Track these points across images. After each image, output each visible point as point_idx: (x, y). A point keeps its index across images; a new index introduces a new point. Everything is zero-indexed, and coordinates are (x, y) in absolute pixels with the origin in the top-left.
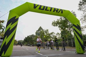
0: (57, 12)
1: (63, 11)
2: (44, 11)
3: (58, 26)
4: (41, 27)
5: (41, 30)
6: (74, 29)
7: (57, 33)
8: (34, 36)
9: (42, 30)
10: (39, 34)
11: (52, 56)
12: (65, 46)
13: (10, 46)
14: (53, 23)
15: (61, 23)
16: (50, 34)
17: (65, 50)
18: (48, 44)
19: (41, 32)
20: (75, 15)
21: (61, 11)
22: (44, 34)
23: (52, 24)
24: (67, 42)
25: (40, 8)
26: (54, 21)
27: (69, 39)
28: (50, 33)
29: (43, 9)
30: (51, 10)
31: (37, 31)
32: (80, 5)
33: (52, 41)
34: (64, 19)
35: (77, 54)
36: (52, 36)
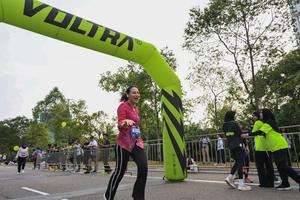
1: (134, 43)
4: (56, 90)
5: (58, 102)
6: (164, 106)
8: (27, 125)
9: (63, 101)
10: (46, 117)
14: (104, 79)
15: (129, 82)
19: (57, 108)
21: (127, 42)
22: (66, 115)
23: (101, 82)
25: (50, 20)
26: (109, 73)
28: (90, 114)
31: (42, 102)
32: (188, 32)
34: (141, 71)
35: (167, 182)
36: (98, 126)
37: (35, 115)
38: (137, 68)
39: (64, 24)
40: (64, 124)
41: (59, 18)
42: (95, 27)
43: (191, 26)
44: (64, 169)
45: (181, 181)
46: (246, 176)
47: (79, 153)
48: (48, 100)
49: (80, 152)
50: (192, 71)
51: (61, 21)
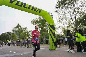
1: (41, 10)
4: (19, 24)
5: (19, 28)
6: (49, 29)
8: (11, 34)
9: (21, 27)
10: (16, 32)
16: (28, 32)
19: (19, 29)
20: (52, 16)
21: (39, 10)
22: (22, 31)
23: (31, 22)
24: (44, 40)
26: (34, 19)
31: (15, 28)
33: (30, 39)
34: (43, 19)
35: (50, 50)
36: (31, 34)
37: (13, 31)
39: (21, 6)
40: (21, 34)
41: (20, 4)
42: (30, 6)
43: (57, 5)
44: (21, 47)
45: (54, 50)
46: (73, 49)
48: (17, 27)
49: (26, 42)
50: (58, 19)
51: (20, 5)
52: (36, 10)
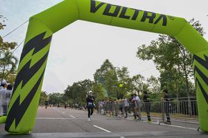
0: (151, 21)
1: (168, 19)
2: (117, 19)
3: (154, 58)
4: (107, 61)
5: (109, 69)
6: (196, 69)
7: (149, 78)
8: (91, 85)
9: (112, 68)
10: (102, 80)
11: (136, 136)
12: (171, 111)
13: (29, 107)
14: (140, 51)
15: (160, 52)
16: (130, 80)
17: (169, 121)
18: (127, 104)
19: (108, 74)
20: (200, 30)
22: (115, 78)
23: (138, 53)
24: (176, 101)
25: (106, 12)
26: (144, 46)
27: (182, 95)
28: (131, 77)
29: (115, 14)
30: (134, 18)
31: (99, 70)
34: (170, 41)
35: (202, 134)
36: (137, 86)
37: (95, 78)
38: (167, 40)
41: (112, 10)
42: (137, 12)
47: (126, 105)
48: (103, 68)
51: (113, 12)
52: (155, 20)
